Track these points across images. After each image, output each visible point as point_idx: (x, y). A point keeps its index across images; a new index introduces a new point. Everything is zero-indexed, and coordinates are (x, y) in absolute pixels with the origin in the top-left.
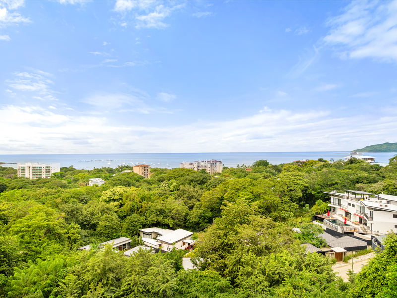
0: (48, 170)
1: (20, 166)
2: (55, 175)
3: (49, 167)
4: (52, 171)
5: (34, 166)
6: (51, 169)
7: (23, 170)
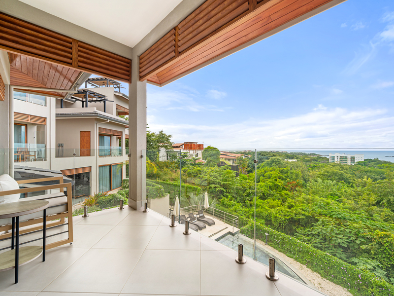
0: (353, 159)
1: (331, 155)
2: (359, 163)
3: (354, 157)
4: (357, 160)
5: (342, 156)
6: (355, 158)
7: (333, 158)
